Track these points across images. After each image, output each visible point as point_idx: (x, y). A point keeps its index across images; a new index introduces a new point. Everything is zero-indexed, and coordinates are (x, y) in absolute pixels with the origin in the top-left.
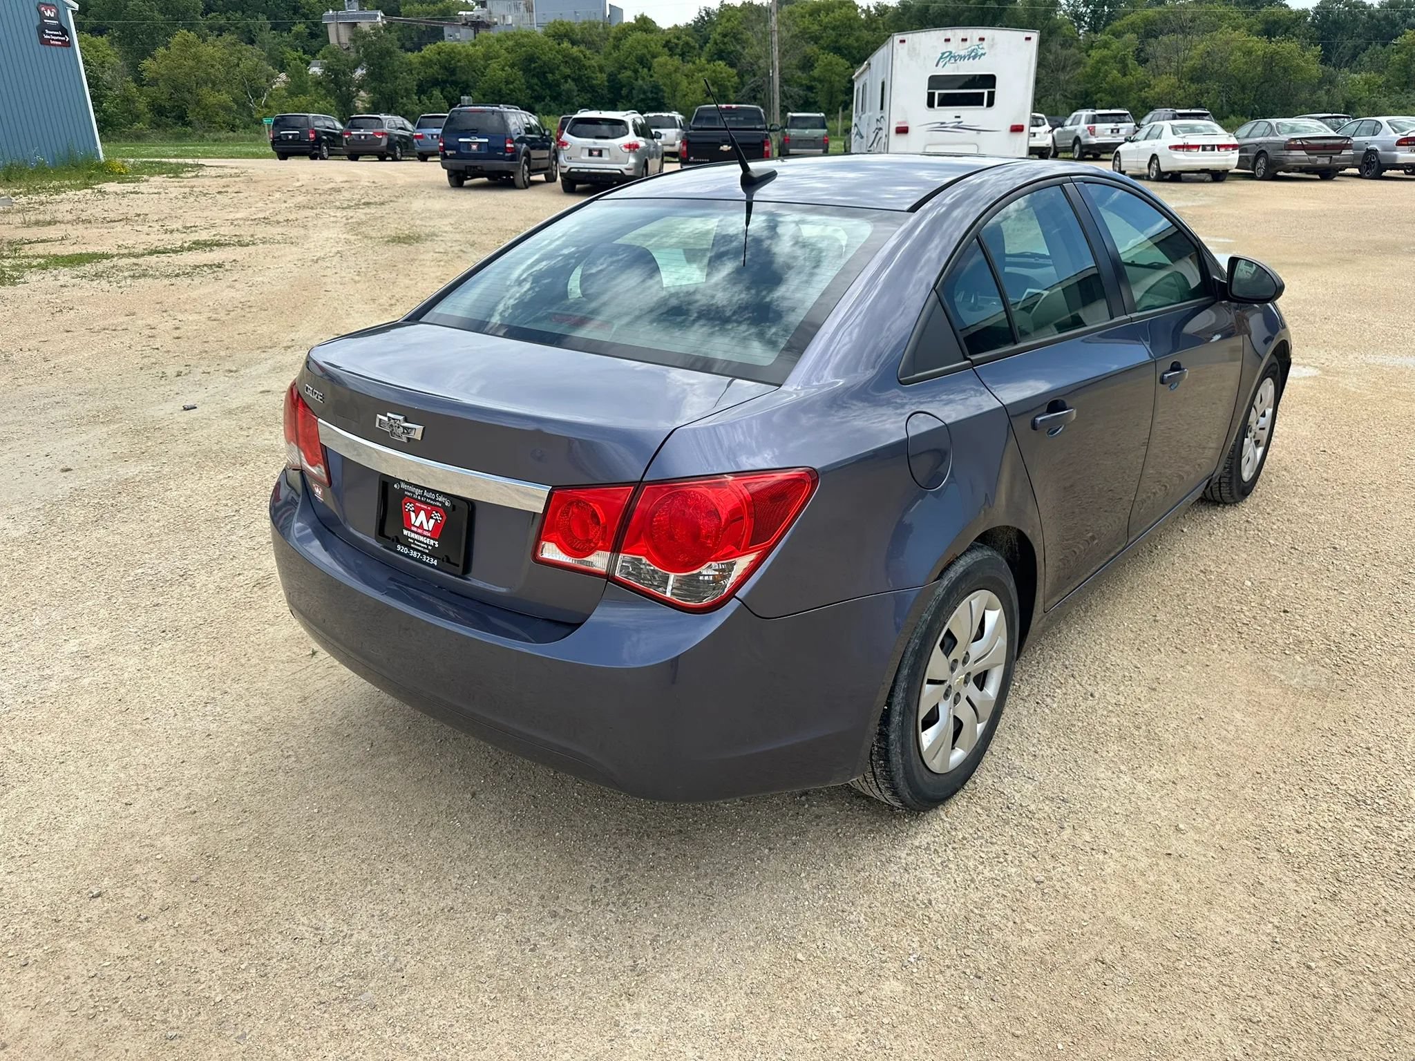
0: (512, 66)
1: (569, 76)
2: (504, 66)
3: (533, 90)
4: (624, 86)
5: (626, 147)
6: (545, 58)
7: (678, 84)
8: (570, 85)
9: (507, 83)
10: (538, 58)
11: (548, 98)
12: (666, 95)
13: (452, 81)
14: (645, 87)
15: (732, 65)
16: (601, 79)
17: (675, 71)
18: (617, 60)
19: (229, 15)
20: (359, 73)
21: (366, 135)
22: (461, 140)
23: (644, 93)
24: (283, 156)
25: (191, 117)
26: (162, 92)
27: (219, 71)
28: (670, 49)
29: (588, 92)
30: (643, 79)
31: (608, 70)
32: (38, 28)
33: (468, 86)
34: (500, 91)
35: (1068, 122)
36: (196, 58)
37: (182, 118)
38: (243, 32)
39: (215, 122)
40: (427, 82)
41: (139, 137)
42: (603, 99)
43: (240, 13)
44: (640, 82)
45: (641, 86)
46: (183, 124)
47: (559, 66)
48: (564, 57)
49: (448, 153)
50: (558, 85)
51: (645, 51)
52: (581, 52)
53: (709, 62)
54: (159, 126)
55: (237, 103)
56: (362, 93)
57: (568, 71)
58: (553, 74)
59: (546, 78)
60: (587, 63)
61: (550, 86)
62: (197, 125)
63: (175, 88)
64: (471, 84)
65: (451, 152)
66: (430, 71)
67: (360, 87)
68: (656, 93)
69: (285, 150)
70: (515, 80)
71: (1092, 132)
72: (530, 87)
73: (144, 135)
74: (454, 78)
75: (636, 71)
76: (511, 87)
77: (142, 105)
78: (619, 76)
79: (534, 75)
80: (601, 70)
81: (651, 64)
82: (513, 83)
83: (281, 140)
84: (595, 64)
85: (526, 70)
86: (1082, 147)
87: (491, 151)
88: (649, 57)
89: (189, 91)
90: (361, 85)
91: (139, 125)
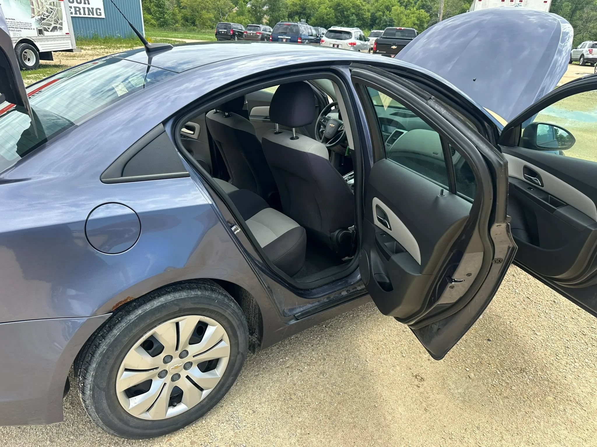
0: (330, 8)
1: (354, 13)
2: (326, 8)
3: (338, 19)
4: (378, 19)
5: (350, 44)
6: (344, 5)
7: (401, 19)
8: (354, 17)
9: (327, 15)
10: (342, 4)
11: (343, 22)
12: (395, 23)
13: (304, 13)
14: (387, 20)
15: (427, 12)
16: (368, 15)
17: (401, 13)
18: (376, 7)
20: (265, 8)
21: (253, 33)
22: (279, 37)
23: (386, 22)
25: (197, 23)
26: (187, 12)
27: (210, 4)
28: (401, 3)
29: (361, 20)
30: (387, 16)
31: (372, 11)
33: (310, 15)
34: (323, 18)
35: (579, 46)
37: (194, 23)
39: (206, 25)
40: (294, 13)
41: (176, 30)
42: (367, 24)
44: (385, 17)
45: (385, 19)
46: (194, 25)
47: (350, 8)
48: (353, 4)
50: (348, 17)
51: (389, 4)
52: (361, 3)
53: (417, 9)
54: (184, 26)
55: (215, 18)
56: (265, 16)
57: (354, 11)
58: (347, 12)
59: (344, 13)
60: (363, 8)
61: (345, 17)
62: (199, 27)
63: (193, 10)
64: (311, 15)
66: (295, 8)
67: (265, 14)
68: (391, 23)
70: (330, 14)
71: (591, 52)
72: (336, 17)
74: (304, 12)
75: (384, 12)
76: (328, 17)
77: (179, 17)
78: (376, 14)
79: (339, 12)
80: (369, 11)
81: (391, 9)
82: (329, 15)
83: (219, 33)
84: (366, 9)
85: (336, 10)
86: (584, 59)
88: (391, 6)
89: (198, 12)
90: (265, 13)
91: (177, 25)
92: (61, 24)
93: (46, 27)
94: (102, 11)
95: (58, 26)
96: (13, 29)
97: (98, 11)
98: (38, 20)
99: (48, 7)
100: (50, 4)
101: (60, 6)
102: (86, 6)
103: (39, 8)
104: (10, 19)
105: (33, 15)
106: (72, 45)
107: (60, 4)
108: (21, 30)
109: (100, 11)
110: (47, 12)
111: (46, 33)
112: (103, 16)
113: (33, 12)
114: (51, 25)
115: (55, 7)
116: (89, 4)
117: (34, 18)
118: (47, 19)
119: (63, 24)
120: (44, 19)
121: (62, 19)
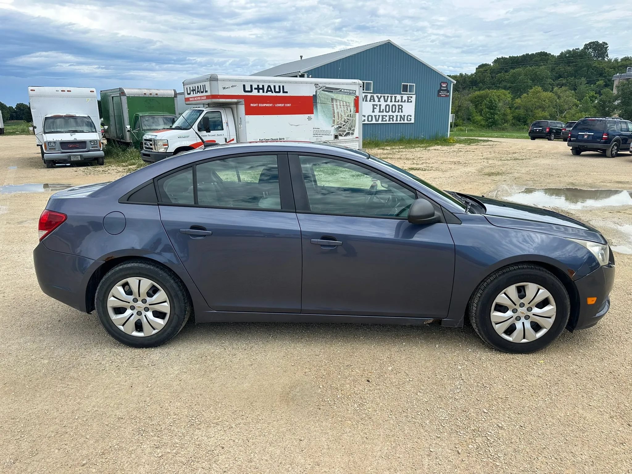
19: (568, 79)
20: (617, 102)
22: (579, 133)
24: (533, 138)
25: (529, 122)
26: (520, 112)
27: (547, 103)
32: (438, 91)
36: (539, 98)
37: (525, 122)
38: (572, 86)
41: (503, 129)
43: (573, 77)
46: (524, 125)
49: (572, 139)
54: (514, 125)
56: (615, 111)
63: (527, 111)
65: (573, 139)
69: (534, 136)
73: (506, 129)
77: (510, 117)
83: (534, 132)
87: (593, 139)
89: (532, 111)
90: (616, 108)
91: (506, 124)
92: (354, 130)
93: (341, 133)
94: (413, 118)
95: (351, 132)
96: (317, 135)
97: (409, 117)
98: (336, 128)
99: (346, 118)
100: (348, 116)
101: (355, 117)
102: (400, 114)
103: (339, 119)
104: (316, 128)
105: (333, 125)
106: (359, 146)
107: (355, 115)
108: (322, 136)
109: (411, 117)
110: (344, 122)
111: (340, 138)
112: (413, 121)
113: (334, 123)
114: (345, 131)
115: (351, 118)
116: (402, 112)
117: (334, 127)
118: (343, 127)
119: (355, 131)
120: (341, 127)
121: (354, 127)
